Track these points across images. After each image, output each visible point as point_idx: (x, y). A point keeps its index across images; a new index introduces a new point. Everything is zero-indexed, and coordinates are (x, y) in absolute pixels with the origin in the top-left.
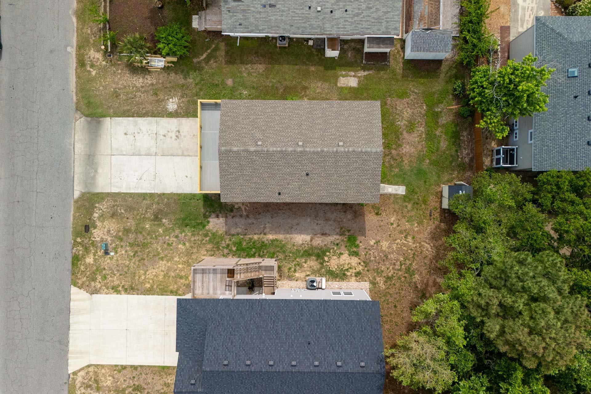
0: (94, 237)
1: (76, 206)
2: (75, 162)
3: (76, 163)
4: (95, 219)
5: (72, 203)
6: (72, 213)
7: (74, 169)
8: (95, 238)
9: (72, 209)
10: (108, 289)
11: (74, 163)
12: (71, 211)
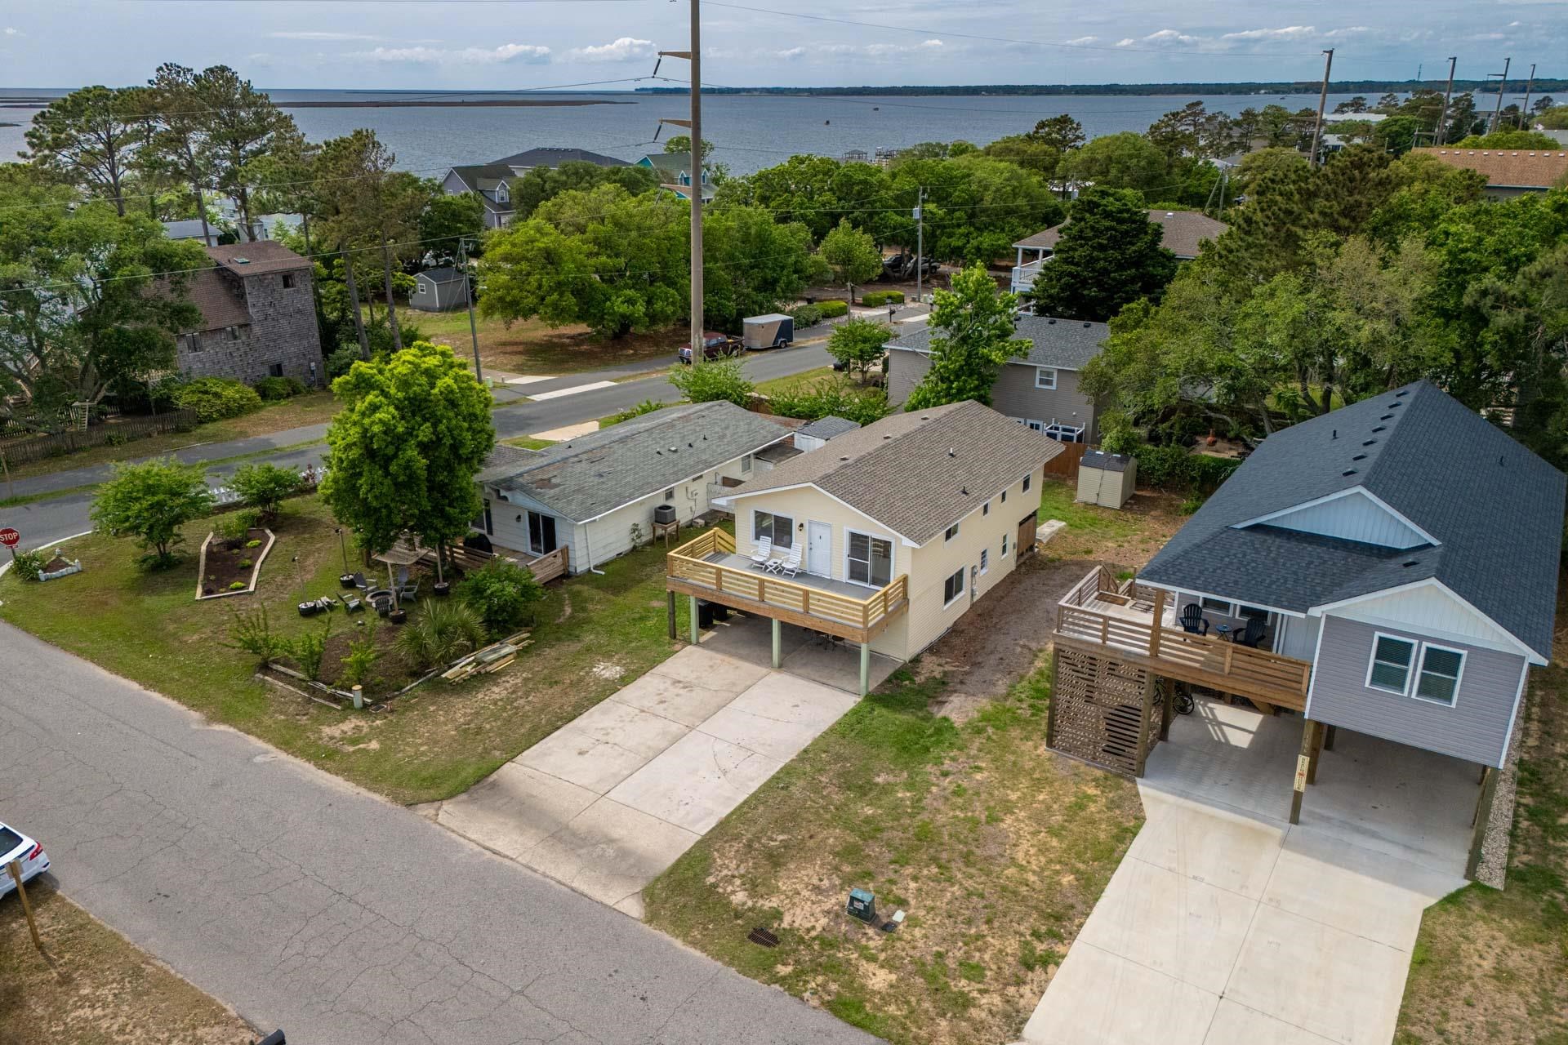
0: (808, 931)
1: (666, 923)
2: (536, 867)
3: (541, 869)
4: (750, 903)
5: (647, 926)
6: (678, 943)
7: (552, 878)
8: (813, 928)
9: (667, 937)
10: (1024, 983)
11: (535, 871)
12: (670, 945)
